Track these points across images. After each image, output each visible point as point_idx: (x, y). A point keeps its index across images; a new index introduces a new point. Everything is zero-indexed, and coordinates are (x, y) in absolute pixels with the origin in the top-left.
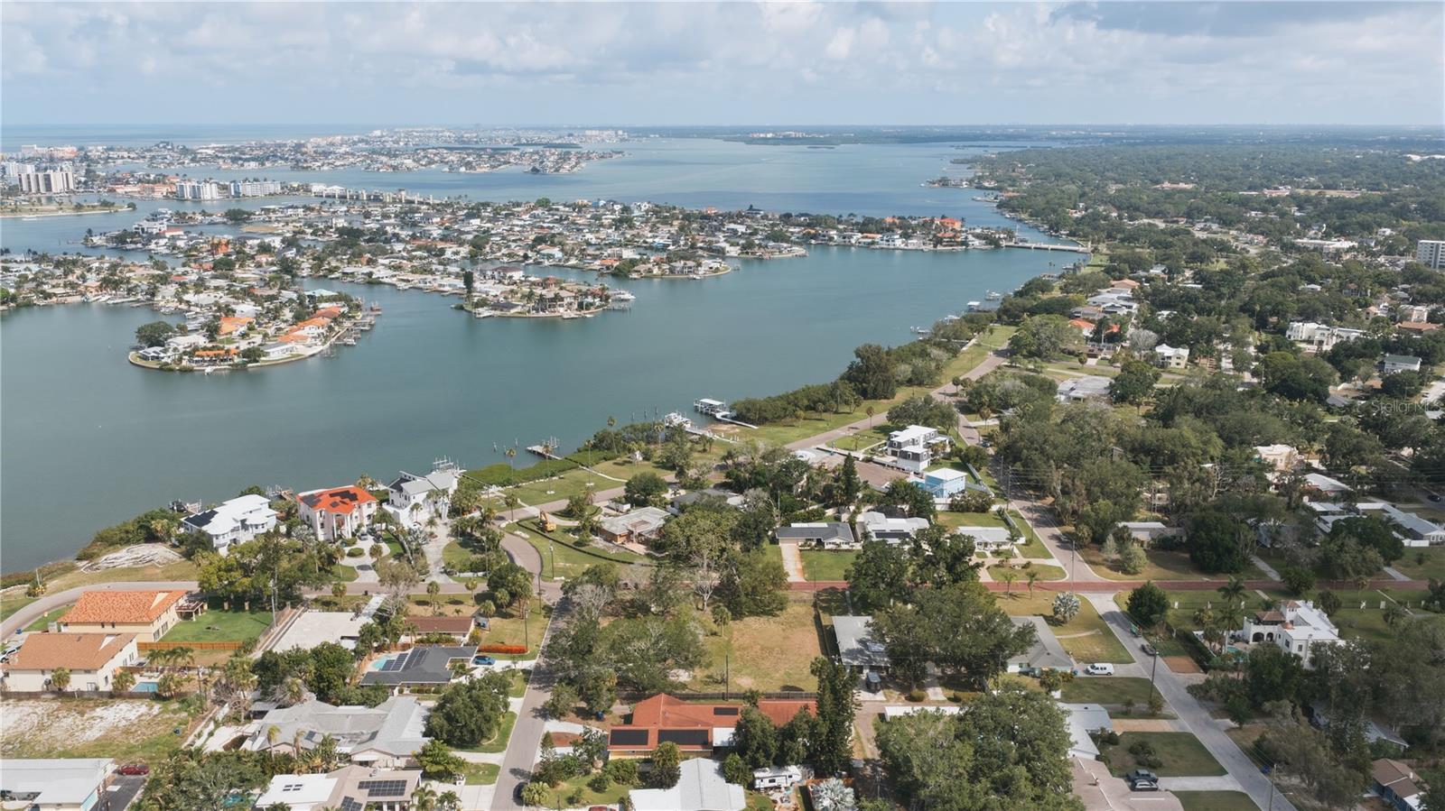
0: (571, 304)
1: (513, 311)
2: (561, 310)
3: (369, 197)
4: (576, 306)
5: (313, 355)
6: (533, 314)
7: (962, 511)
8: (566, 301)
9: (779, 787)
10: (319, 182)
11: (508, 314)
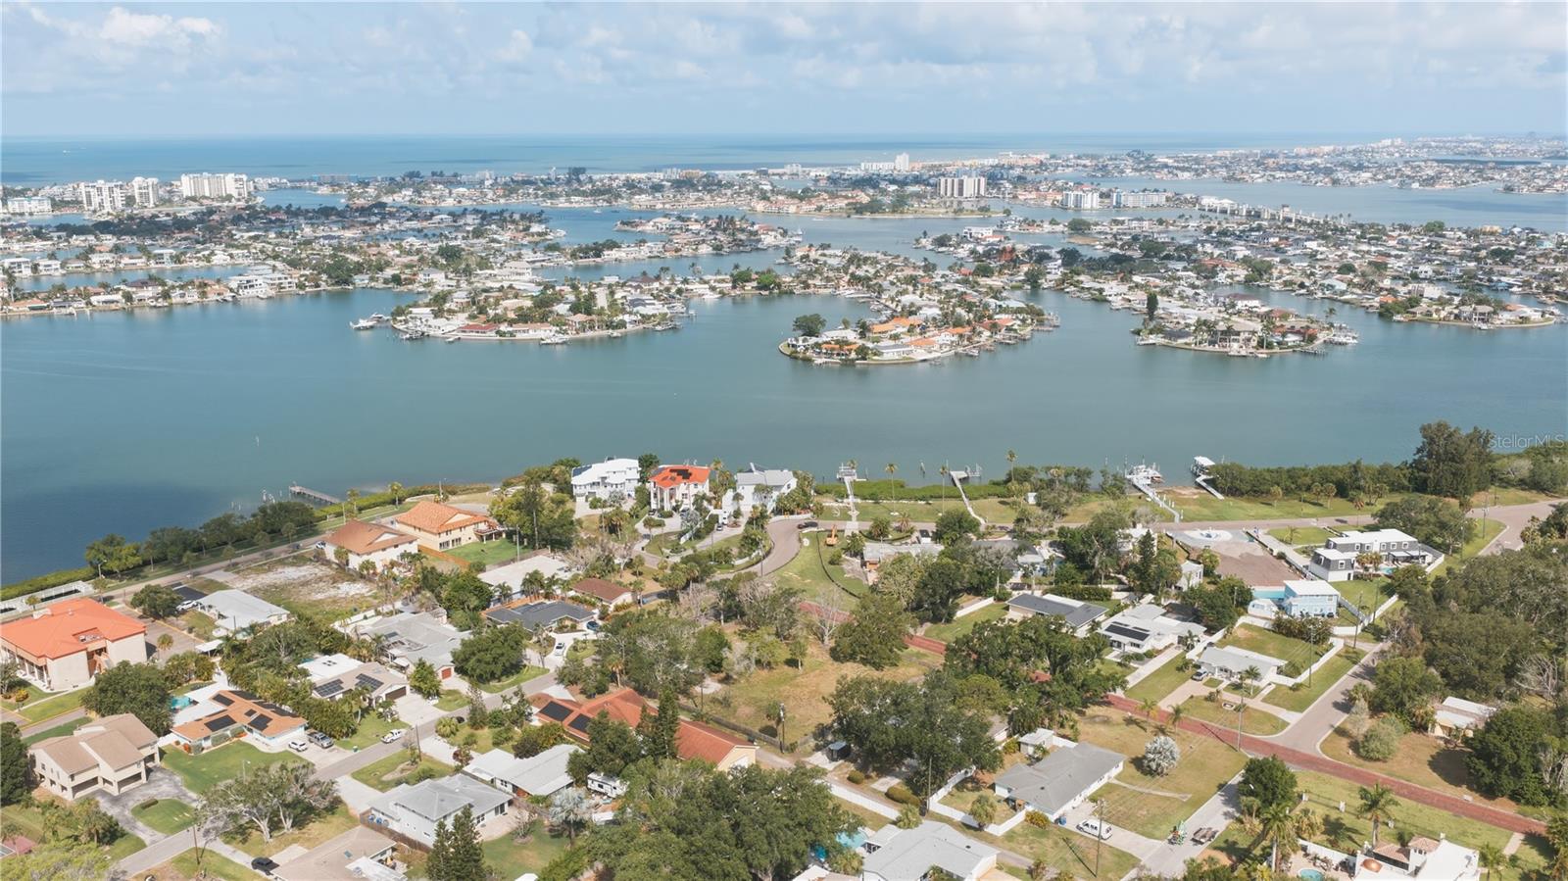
0: (1249, 340)
1: (1181, 341)
2: (1235, 346)
3: (1249, 212)
4: (1255, 344)
5: (925, 360)
6: (1206, 347)
7: (1287, 635)
8: (1243, 336)
9: (604, 794)
10: (1211, 194)
11: (1174, 344)
